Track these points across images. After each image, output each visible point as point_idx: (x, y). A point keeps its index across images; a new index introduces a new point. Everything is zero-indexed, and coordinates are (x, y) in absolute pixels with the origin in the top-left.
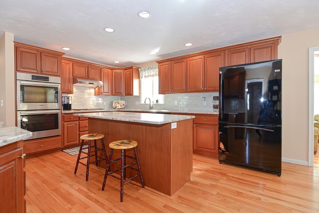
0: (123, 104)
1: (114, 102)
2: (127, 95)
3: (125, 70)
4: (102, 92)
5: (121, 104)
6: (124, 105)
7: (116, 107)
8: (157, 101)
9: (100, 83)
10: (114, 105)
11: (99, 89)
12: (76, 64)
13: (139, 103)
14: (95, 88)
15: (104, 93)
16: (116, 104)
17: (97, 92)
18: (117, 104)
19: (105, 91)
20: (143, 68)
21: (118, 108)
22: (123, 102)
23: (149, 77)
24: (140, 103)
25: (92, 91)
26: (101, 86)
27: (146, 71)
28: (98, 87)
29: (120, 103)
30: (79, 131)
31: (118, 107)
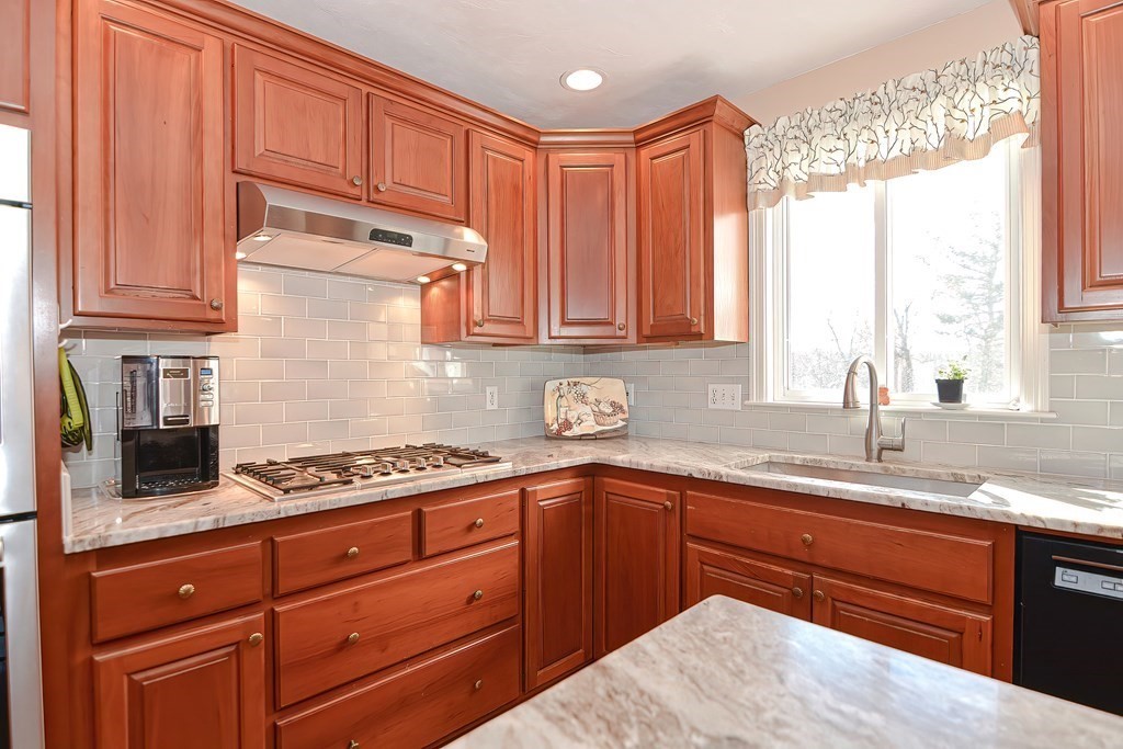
0: (613, 404)
1: (551, 386)
2: (650, 339)
3: (639, 144)
4: (477, 314)
5: (598, 402)
6: (617, 407)
7: (568, 425)
8: (950, 390)
9: (461, 236)
10: (550, 413)
11: (453, 295)
12: (260, 61)
13: (746, 396)
14: (425, 288)
15: (488, 328)
16: (563, 402)
17: (437, 313)
18: (574, 405)
19: (495, 311)
20: (783, 121)
21: (577, 431)
22: (614, 390)
23: (853, 186)
24: (754, 400)
25: (407, 308)
26: (470, 266)
27: (817, 134)
28: (449, 274)
29: (591, 397)
30: (275, 706)
31: (580, 421)
